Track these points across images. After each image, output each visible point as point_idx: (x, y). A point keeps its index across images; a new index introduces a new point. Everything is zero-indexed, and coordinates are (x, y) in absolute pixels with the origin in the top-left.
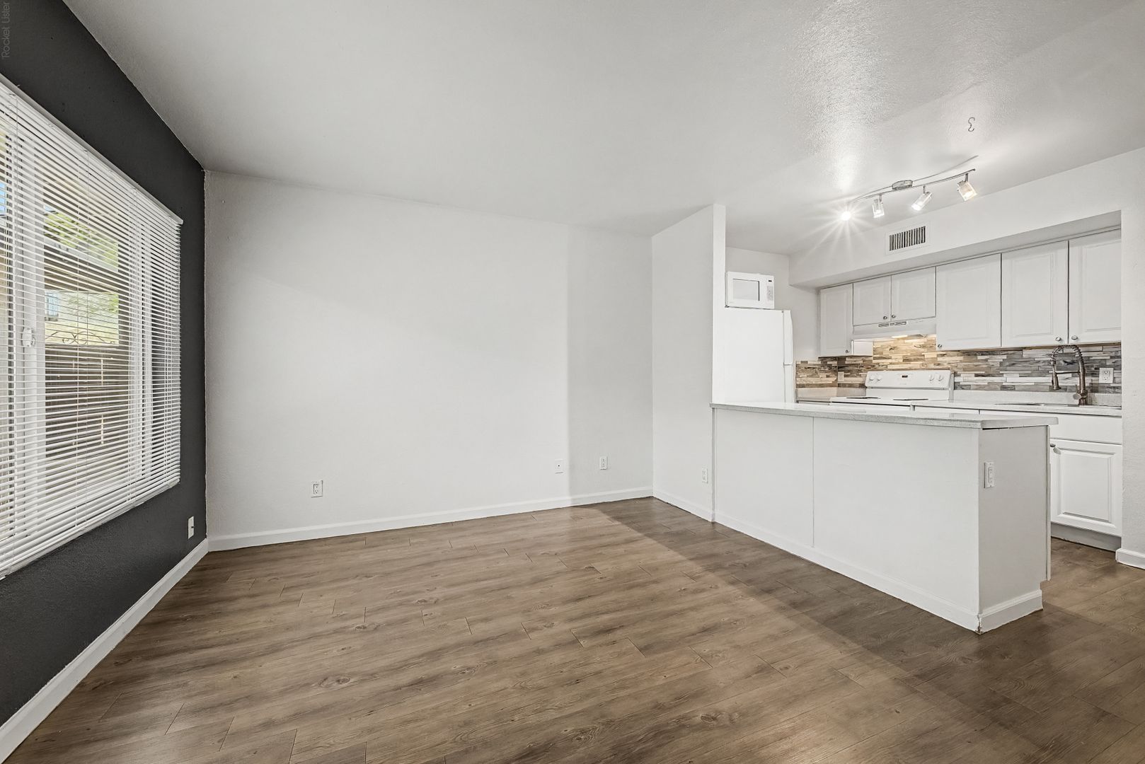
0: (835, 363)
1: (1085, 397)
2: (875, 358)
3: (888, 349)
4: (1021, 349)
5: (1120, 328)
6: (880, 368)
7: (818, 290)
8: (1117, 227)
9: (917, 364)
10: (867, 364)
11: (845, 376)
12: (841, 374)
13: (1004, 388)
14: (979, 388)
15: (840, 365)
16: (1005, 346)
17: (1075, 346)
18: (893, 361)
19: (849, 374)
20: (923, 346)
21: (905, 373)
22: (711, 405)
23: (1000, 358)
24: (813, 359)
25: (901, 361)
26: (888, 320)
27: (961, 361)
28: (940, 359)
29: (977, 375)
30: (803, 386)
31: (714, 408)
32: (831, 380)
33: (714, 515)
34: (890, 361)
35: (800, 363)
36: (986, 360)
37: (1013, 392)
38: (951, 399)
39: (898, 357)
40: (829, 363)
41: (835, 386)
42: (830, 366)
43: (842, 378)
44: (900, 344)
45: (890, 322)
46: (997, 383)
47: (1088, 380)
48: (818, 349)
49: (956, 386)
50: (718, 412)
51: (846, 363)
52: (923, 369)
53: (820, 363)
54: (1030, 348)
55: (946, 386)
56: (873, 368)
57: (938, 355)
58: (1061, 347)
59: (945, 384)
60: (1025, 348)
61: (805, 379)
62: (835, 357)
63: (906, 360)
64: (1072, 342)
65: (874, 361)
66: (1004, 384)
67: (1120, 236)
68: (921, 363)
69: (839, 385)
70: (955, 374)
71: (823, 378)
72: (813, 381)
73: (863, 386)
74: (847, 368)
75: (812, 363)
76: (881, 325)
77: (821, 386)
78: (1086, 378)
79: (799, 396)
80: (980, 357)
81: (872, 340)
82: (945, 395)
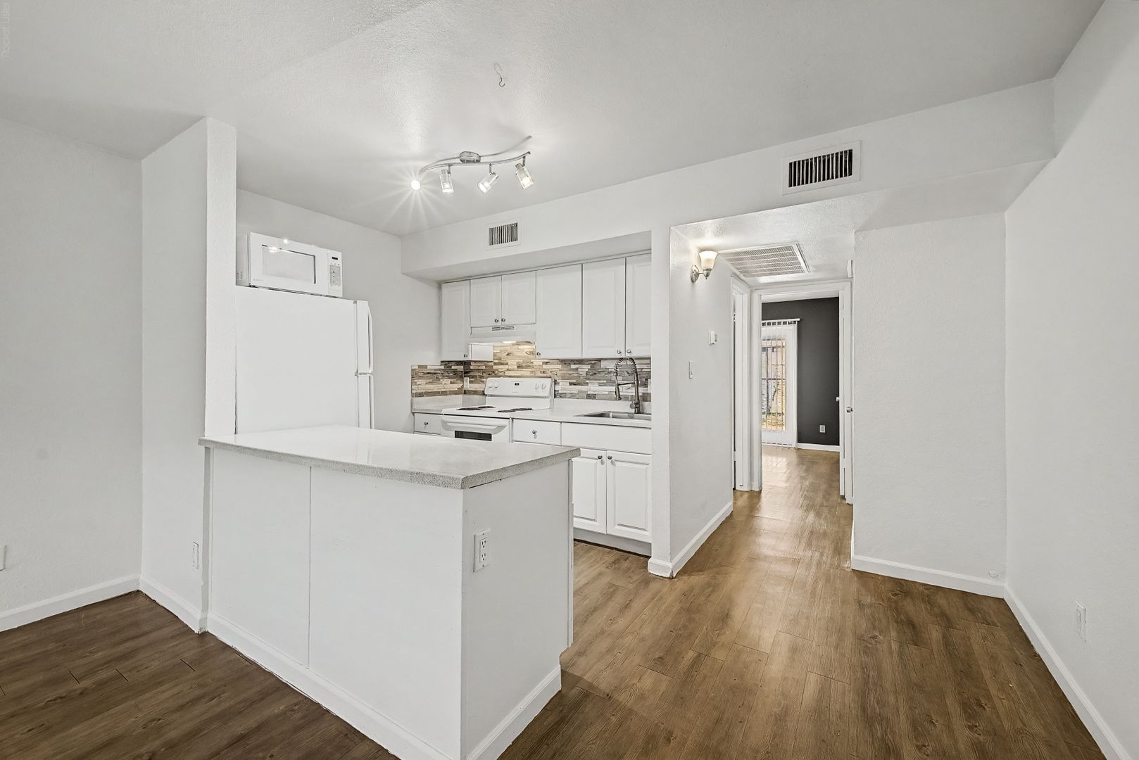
0: (461, 368)
1: (637, 406)
2: (495, 364)
3: (505, 354)
4: (600, 360)
5: (650, 345)
6: (500, 374)
7: (440, 284)
8: (648, 251)
9: (526, 372)
10: (488, 370)
11: (470, 382)
12: (467, 380)
13: (589, 397)
14: (572, 396)
15: (463, 370)
16: (585, 356)
17: (632, 359)
18: (510, 367)
19: (473, 379)
20: (532, 353)
21: (517, 380)
22: (201, 442)
23: (586, 368)
24: (433, 363)
25: (516, 367)
26: (500, 323)
27: (560, 370)
28: (545, 367)
29: (571, 384)
30: (421, 395)
31: (209, 448)
32: (456, 387)
33: (204, 620)
34: (507, 367)
35: (417, 367)
36: (577, 369)
37: (595, 400)
38: (551, 408)
39: (513, 363)
40: (453, 367)
41: (460, 394)
42: (455, 372)
43: (467, 384)
44: (514, 350)
45: (500, 327)
46: (583, 392)
47: (641, 390)
48: (440, 350)
49: (556, 395)
50: (216, 455)
51: (471, 367)
52: (532, 377)
53: (443, 367)
54: (606, 359)
55: (547, 394)
56: (492, 373)
57: (543, 363)
58: (621, 359)
59: (546, 392)
60: (602, 359)
61: (423, 385)
62: (460, 361)
63: (519, 367)
64: (628, 355)
65: (495, 367)
66: (589, 393)
67: (650, 259)
68: (530, 370)
69: (465, 393)
70: (555, 383)
71: (446, 384)
72: (433, 388)
73: (483, 394)
74: (472, 374)
75: (433, 367)
76: (495, 329)
77: (444, 393)
78: (639, 388)
79: (415, 407)
80: (573, 366)
81: (492, 344)
82: (546, 404)
